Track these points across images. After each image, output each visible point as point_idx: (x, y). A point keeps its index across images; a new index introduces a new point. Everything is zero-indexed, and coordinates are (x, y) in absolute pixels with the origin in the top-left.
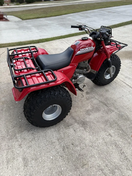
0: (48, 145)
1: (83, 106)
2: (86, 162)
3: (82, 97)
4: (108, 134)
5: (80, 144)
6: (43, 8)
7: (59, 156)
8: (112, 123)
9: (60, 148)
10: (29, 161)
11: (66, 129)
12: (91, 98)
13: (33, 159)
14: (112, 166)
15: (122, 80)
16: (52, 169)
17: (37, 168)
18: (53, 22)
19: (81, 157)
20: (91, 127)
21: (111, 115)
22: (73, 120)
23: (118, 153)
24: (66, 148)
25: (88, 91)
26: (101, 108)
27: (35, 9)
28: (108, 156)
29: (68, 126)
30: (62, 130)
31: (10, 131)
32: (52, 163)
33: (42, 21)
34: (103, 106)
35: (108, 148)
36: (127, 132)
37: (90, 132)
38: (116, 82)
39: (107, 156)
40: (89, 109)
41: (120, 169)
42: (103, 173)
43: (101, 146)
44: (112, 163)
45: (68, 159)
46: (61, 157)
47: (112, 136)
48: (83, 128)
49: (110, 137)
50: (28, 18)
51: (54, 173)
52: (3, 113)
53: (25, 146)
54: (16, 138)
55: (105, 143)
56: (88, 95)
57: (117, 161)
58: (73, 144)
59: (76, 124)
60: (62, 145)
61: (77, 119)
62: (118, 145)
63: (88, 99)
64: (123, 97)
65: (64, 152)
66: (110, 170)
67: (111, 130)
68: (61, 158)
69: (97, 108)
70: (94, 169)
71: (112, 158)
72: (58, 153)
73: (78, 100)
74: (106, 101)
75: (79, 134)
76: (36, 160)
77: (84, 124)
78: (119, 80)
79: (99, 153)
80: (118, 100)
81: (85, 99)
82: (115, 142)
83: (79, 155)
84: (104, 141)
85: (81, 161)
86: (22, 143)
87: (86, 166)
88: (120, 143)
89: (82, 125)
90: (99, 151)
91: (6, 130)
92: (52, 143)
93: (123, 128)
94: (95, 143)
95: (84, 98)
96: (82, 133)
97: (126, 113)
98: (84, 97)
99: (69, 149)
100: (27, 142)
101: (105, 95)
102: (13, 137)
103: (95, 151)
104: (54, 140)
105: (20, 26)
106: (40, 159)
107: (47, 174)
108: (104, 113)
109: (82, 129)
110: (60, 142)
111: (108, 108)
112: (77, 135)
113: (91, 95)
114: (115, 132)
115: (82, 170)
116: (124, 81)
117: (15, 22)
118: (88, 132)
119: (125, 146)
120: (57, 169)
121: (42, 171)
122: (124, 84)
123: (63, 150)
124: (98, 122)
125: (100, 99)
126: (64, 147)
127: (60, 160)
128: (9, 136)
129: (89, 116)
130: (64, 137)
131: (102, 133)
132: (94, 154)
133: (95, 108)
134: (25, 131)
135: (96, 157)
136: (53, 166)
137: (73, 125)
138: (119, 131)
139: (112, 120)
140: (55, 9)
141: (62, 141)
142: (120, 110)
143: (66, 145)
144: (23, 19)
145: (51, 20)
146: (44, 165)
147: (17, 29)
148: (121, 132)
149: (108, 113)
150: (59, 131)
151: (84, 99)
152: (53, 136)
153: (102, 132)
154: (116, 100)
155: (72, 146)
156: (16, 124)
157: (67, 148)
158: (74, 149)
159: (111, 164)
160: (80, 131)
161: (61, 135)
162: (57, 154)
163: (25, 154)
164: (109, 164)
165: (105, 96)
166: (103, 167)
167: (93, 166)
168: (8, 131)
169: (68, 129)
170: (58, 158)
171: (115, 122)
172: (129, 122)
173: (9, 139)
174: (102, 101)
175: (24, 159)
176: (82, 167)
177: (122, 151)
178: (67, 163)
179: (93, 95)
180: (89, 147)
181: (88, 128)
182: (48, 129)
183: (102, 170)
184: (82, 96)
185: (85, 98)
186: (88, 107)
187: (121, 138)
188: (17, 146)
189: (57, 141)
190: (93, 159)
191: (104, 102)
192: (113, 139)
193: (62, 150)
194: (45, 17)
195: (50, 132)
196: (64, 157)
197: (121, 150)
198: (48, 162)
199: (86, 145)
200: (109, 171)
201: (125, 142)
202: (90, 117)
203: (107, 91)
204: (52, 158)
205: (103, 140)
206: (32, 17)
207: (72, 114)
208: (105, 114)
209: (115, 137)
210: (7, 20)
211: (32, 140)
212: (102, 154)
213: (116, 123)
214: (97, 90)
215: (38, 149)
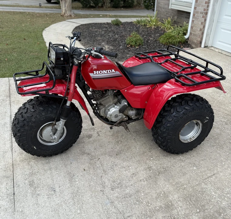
25: (87, 138)
81: (96, 129)
98: (97, 132)
113: (86, 133)
184: (100, 133)
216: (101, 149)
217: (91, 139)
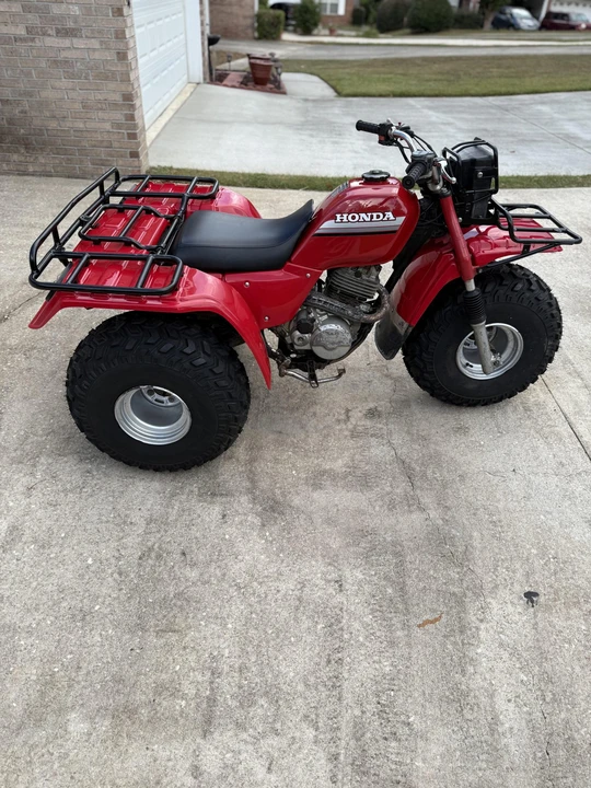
0: (107, 522)
1: (318, 451)
2: (183, 625)
3: (338, 421)
4: (334, 576)
5: (208, 564)
6: (458, 59)
7: (114, 568)
8: (380, 547)
9: (136, 546)
10: (20, 541)
11: (200, 501)
12: (372, 436)
13: (35, 541)
14: (257, 680)
15: (569, 409)
16: (66, 592)
17: (27, 569)
18: (452, 120)
19: (179, 603)
20: (288, 529)
21: (401, 519)
22: (247, 484)
23: (316, 651)
24: (153, 555)
25: (379, 409)
26: (383, 482)
27: (425, 59)
28: (272, 643)
29: (213, 493)
30: (184, 497)
31: (30, 440)
32: (82, 576)
33: (412, 107)
34: (394, 478)
35: (296, 619)
36: (414, 602)
37: (271, 542)
38: (535, 409)
39: (268, 642)
40: (331, 469)
41: (281, 702)
42: (212, 683)
43: (276, 600)
44: (266, 671)
45: (136, 589)
46: (120, 574)
47: (341, 591)
48: (257, 521)
49: (331, 590)
50: (363, 89)
51: (64, 604)
52: (51, 385)
53: (41, 495)
54: (34, 466)
55: (300, 599)
56: (368, 423)
57: (292, 674)
58: (184, 554)
59: (244, 499)
60: (150, 544)
61: (264, 484)
62: (342, 629)
63: (354, 434)
64: (511, 475)
65: (140, 565)
66: (240, 687)
67: (355, 567)
68: (116, 576)
69: (366, 475)
70: (192, 658)
71: (281, 657)
72: (118, 559)
73: (315, 427)
74: (422, 464)
75: (230, 531)
76: (43, 547)
77: (273, 508)
78: (551, 406)
79: (248, 620)
80: (481, 477)
81: (346, 433)
82: (338, 612)
83: (178, 595)
84: (297, 593)
85: (171, 614)
86: (40, 486)
87: (174, 638)
88: (356, 625)
89: (264, 509)
90: (254, 616)
91: (22, 433)
92: (125, 522)
93: (409, 582)
94: (260, 583)
95: (344, 427)
96: (245, 533)
97: (471, 537)
98: (349, 424)
99: (162, 563)
100: (55, 488)
101: (436, 444)
102: (27, 458)
103: (242, 607)
104: (136, 517)
105: (309, 118)
106: (57, 549)
107: (45, 598)
108: (380, 503)
109: (255, 521)
110: (148, 531)
111: (409, 489)
112: (221, 531)
113: (381, 426)
114: (369, 582)
115: (152, 639)
116: (572, 419)
117: (306, 100)
118: (266, 540)
119: (367, 644)
120: (81, 601)
121: (35, 584)
122: (564, 429)
123: (140, 558)
124: (329, 521)
125: (403, 451)
126: (151, 549)
127: (110, 579)
128: (19, 453)
129: (314, 490)
130: (177, 520)
131: (314, 563)
132: (228, 615)
133: (359, 473)
134: (71, 456)
135: (230, 626)
136: (75, 586)
137: (233, 495)
138: (385, 587)
139: (389, 539)
140: (508, 67)
141: (159, 531)
142: (454, 517)
143: (160, 548)
144: (339, 94)
145: (450, 110)
146: (55, 571)
147: (290, 126)
148: (390, 591)
149: (394, 507)
150: (173, 495)
151: (340, 430)
152: (142, 503)
153: (317, 561)
154: (469, 475)
155: (177, 556)
156: (63, 427)
157: (159, 557)
158: (176, 568)
159: (262, 674)
160: (241, 523)
161: (170, 510)
162: (113, 561)
163: (27, 517)
164: (254, 669)
165: (433, 446)
166: (226, 668)
167: (197, 647)
168: (26, 438)
169: (205, 501)
170: (110, 571)
171: (399, 548)
172: (454, 574)
173: (13, 461)
174: (407, 460)
175: (13, 529)
176: (160, 633)
177: (340, 655)
178: (123, 598)
179: (391, 426)
180: (231, 586)
181: (275, 529)
182: (142, 477)
183: (213, 674)
184: (343, 417)
185: (350, 427)
186: (335, 460)
187: (373, 611)
188: (19, 488)
189: (143, 523)
190: (213, 626)
191: (413, 465)
192: (340, 598)
193: (136, 556)
194: (437, 92)
195: (141, 489)
196: (127, 576)
197: (338, 650)
198: (71, 567)
199: (224, 575)
200: (235, 689)
201: (378, 634)
202: (315, 495)
203: (462, 430)
204: (90, 561)
205: (299, 587)
206: (383, 88)
207: (256, 464)
208: (381, 507)
209: (352, 598)
210: (278, 89)
211: (71, 491)
212: (256, 629)
213: (396, 554)
214: (419, 416)
215: (70, 521)
216: (357, 379)
217: (372, 405)
